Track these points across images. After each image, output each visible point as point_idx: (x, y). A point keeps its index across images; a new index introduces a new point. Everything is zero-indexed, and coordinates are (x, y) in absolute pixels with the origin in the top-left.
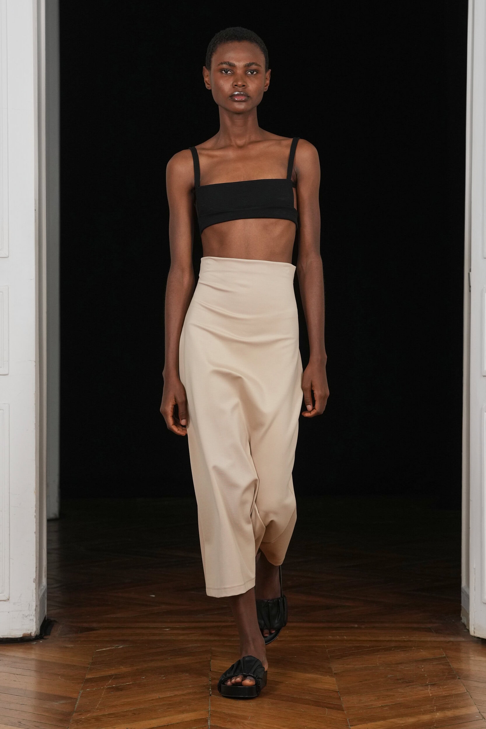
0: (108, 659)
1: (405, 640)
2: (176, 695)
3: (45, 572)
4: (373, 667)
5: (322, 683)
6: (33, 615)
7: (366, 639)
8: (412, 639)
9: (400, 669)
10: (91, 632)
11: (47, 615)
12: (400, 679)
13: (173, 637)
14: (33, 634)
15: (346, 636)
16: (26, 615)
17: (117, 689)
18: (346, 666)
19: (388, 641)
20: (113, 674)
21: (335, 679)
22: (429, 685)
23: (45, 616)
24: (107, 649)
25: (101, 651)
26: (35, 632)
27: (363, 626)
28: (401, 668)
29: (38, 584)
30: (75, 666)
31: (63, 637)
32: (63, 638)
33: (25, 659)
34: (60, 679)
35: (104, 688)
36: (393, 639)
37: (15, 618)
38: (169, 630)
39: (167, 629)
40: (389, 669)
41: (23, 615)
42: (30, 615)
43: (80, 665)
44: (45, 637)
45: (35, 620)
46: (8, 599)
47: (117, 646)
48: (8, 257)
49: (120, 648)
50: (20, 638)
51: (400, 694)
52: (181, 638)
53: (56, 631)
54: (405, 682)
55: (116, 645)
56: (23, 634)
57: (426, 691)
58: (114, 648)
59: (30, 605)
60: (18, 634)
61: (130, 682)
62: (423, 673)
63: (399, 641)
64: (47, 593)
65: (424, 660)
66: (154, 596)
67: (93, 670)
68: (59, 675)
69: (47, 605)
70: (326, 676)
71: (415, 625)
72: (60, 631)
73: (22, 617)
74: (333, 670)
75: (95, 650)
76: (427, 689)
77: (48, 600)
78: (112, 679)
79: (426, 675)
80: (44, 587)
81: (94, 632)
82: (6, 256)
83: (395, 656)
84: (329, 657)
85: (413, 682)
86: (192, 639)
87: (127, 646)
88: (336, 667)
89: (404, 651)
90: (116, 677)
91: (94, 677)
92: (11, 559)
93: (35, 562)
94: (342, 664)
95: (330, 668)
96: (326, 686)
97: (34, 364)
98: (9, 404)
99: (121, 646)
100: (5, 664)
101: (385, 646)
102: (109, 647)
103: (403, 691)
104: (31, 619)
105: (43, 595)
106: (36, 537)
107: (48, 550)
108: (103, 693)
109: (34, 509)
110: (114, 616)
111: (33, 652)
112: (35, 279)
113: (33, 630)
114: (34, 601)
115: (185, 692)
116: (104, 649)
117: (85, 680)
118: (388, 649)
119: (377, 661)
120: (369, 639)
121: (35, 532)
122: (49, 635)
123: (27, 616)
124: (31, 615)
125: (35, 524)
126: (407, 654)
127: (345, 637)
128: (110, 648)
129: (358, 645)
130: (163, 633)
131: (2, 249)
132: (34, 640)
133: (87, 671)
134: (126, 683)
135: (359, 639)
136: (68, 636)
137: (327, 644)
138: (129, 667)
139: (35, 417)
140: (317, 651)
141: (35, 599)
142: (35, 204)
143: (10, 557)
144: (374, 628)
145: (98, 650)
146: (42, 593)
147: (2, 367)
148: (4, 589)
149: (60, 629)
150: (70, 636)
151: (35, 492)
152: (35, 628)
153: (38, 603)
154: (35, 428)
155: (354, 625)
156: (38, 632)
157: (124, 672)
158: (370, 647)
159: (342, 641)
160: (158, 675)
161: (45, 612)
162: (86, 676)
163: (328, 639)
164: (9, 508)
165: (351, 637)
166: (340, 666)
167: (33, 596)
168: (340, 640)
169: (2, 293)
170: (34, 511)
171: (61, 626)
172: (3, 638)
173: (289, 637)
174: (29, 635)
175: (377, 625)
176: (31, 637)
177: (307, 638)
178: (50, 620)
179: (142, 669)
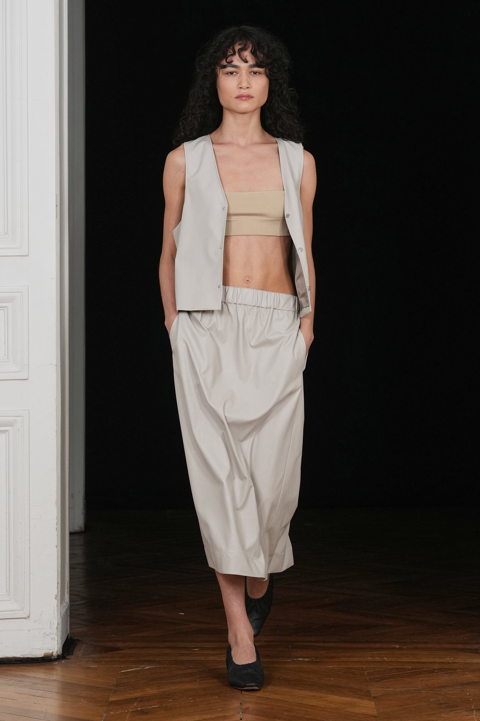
0: (134, 680)
1: (450, 661)
2: (204, 719)
3: (68, 588)
4: (414, 690)
5: (359, 707)
6: (54, 633)
7: (407, 661)
8: (456, 661)
9: (443, 693)
10: (116, 652)
11: (70, 634)
12: (444, 704)
13: (202, 657)
14: (54, 654)
15: (386, 657)
16: (48, 633)
17: (143, 712)
18: (386, 689)
19: (431, 662)
20: (138, 697)
21: (374, 703)
22: (474, 710)
23: (67, 635)
24: (132, 670)
25: (127, 671)
26: (57, 651)
27: (405, 647)
28: (445, 692)
29: (60, 600)
30: (98, 687)
31: (87, 656)
32: (87, 658)
33: (45, 680)
34: (83, 701)
35: (129, 711)
36: (437, 660)
37: (36, 636)
38: (199, 650)
39: (196, 649)
40: (431, 693)
41: (45, 633)
42: (52, 633)
43: (103, 687)
44: (67, 657)
45: (56, 639)
46: (29, 617)
48: (28, 255)
49: (147, 669)
50: (41, 657)
51: (443, 719)
52: (211, 658)
53: (79, 652)
54: (449, 706)
55: (142, 666)
56: (44, 654)
57: (471, 716)
58: (139, 669)
59: (51, 623)
60: (39, 653)
61: (156, 706)
62: (468, 697)
63: (443, 663)
64: (70, 610)
65: (469, 684)
66: (183, 614)
67: (117, 691)
68: (82, 697)
69: (70, 623)
70: (365, 700)
71: (460, 646)
72: (83, 651)
73: (43, 636)
74: (372, 693)
75: (120, 671)
76: (472, 715)
77: (70, 618)
78: (137, 702)
79: (471, 700)
80: (66, 604)
81: (119, 652)
82: (25, 254)
83: (438, 679)
84: (368, 679)
85: (457, 707)
86: (222, 659)
87: (154, 667)
88: (375, 690)
89: (447, 673)
90: (141, 700)
91: (118, 699)
92: (31, 574)
93: (57, 577)
94: (382, 687)
95: (369, 691)
96: (364, 711)
98: (29, 411)
99: (147, 667)
100: (25, 686)
101: (428, 668)
102: (134, 668)
103: (446, 716)
104: (52, 638)
105: (66, 612)
106: (58, 551)
107: (71, 564)
108: (128, 716)
109: (56, 521)
110: (141, 635)
111: (55, 673)
112: (56, 279)
113: (54, 649)
114: (56, 619)
115: (214, 716)
116: (130, 670)
117: (108, 703)
118: (432, 671)
119: (419, 684)
120: (410, 661)
121: (56, 546)
122: (72, 654)
123: (48, 635)
124: (53, 634)
125: (57, 537)
126: (452, 677)
127: (386, 659)
128: (136, 669)
129: (399, 667)
130: (192, 654)
131: (21, 247)
132: (57, 660)
133: (112, 693)
134: (151, 706)
135: (400, 660)
136: (91, 656)
137: (366, 666)
138: (155, 689)
139: (56, 424)
140: (356, 673)
141: (57, 616)
142: (56, 199)
143: (31, 572)
144: (416, 648)
145: (124, 671)
146: (65, 610)
147: (20, 372)
148: (24, 606)
149: (83, 649)
150: (94, 656)
151: (57, 504)
152: (57, 648)
153: (60, 621)
154: (56, 436)
155: (395, 646)
156: (60, 651)
157: (150, 694)
158: (412, 669)
159: (383, 662)
160: (186, 697)
161: (67, 630)
162: (110, 699)
163: (367, 660)
164: (29, 520)
165: (391, 658)
166: (380, 689)
167: (54, 613)
168: (380, 662)
169: (21, 293)
170: (56, 523)
171: (85, 646)
172: (24, 658)
173: (325, 658)
174: (50, 655)
175: (420, 646)
176: (53, 657)
177: (345, 659)
178: (73, 639)
179: (169, 692)
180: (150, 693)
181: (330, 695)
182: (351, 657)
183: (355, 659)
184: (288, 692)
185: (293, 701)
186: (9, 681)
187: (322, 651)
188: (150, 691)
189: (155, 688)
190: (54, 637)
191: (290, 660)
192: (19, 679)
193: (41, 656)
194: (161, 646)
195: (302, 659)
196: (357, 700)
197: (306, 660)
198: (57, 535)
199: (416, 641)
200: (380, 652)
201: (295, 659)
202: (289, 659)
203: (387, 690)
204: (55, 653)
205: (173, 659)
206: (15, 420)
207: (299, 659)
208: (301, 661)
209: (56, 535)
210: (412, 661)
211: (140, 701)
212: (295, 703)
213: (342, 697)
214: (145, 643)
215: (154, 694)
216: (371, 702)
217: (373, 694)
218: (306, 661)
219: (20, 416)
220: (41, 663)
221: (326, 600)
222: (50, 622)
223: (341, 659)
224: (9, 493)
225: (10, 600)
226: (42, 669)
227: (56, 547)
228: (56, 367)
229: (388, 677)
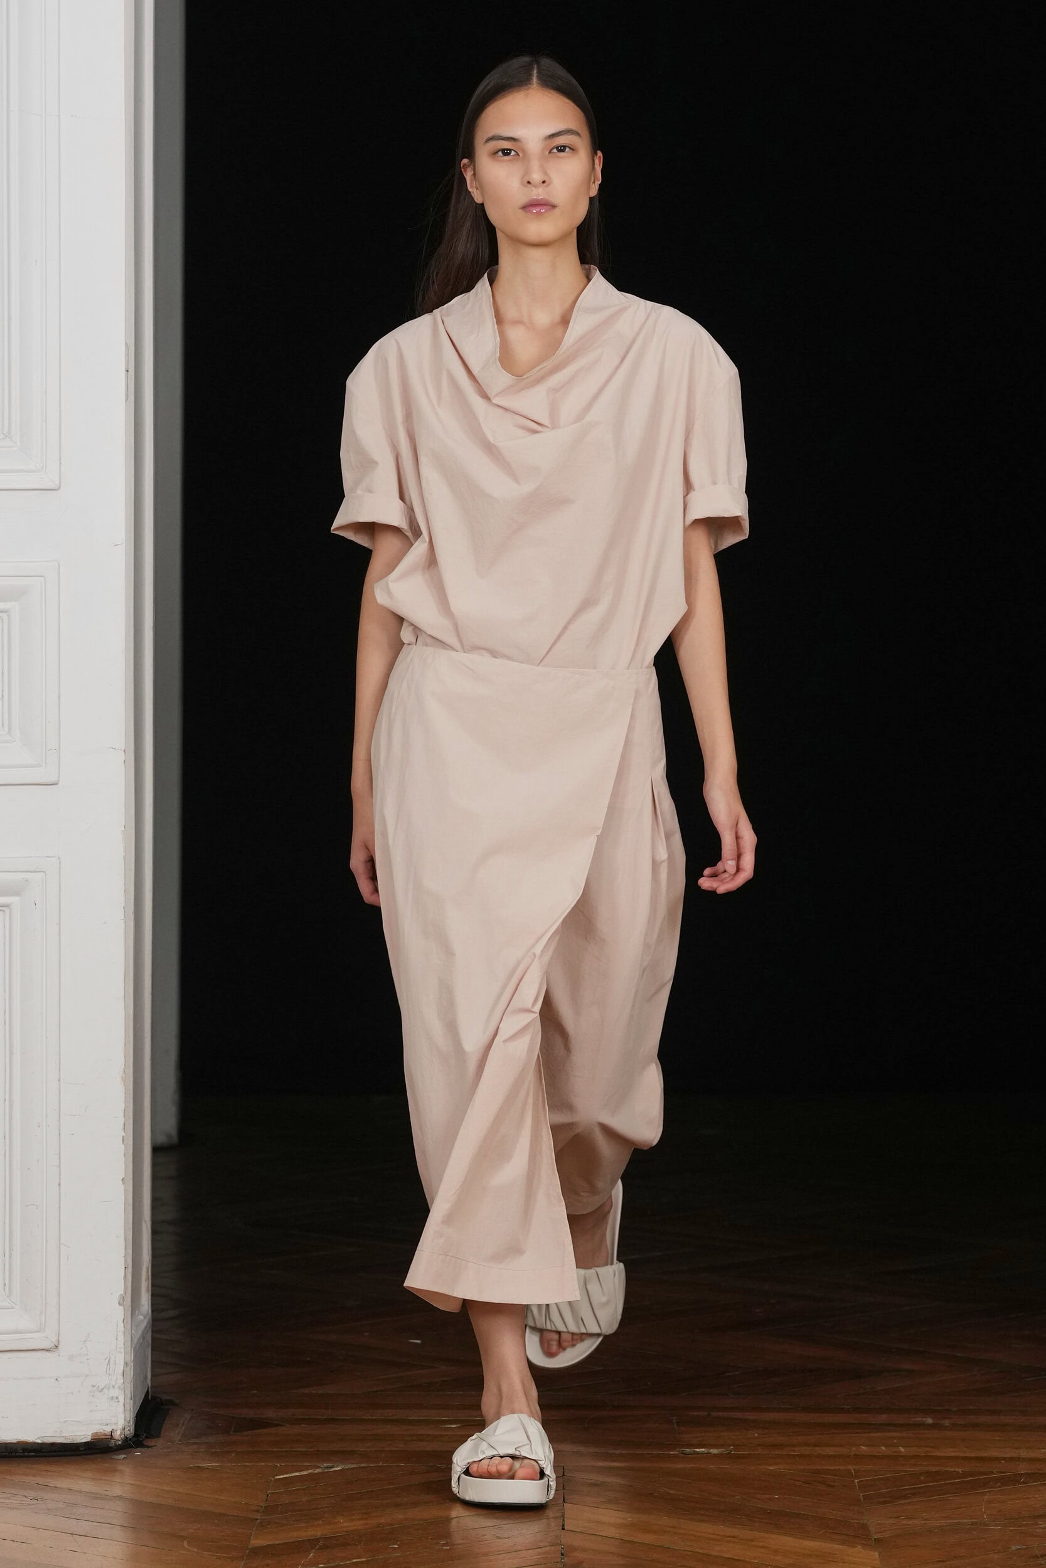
0: (306, 1498)
3: (148, 1279)
4: (972, 1524)
5: (843, 1562)
6: (117, 1386)
7: (953, 1454)
10: (265, 1431)
11: (151, 1387)
14: (117, 1435)
15: (902, 1446)
16: (101, 1386)
18: (905, 1522)
19: (1012, 1459)
20: (319, 1536)
21: (877, 1554)
23: (146, 1390)
24: (302, 1473)
25: (289, 1477)
26: (124, 1429)
27: (946, 1422)
29: (130, 1308)
30: (223, 1515)
31: (193, 1441)
32: (194, 1443)
33: (95, 1496)
34: (187, 1547)
36: (1023, 1454)
37: (72, 1393)
38: (457, 1427)
39: (452, 1424)
40: (1011, 1531)
41: (94, 1386)
42: (111, 1386)
43: (235, 1514)
44: (147, 1442)
45: (121, 1399)
46: (56, 1347)
47: (327, 1467)
48: (59, 488)
49: (335, 1471)
50: (85, 1443)
53: (175, 1428)
55: (325, 1465)
56: (92, 1435)
58: (318, 1471)
59: (109, 1361)
60: (82, 1435)
61: (361, 1558)
63: (1039, 1460)
64: (153, 1332)
66: (419, 1341)
67: (268, 1525)
68: (184, 1538)
69: (153, 1362)
70: (855, 1547)
72: (184, 1428)
73: (91, 1392)
74: (873, 1530)
75: (274, 1478)
77: (152, 1349)
78: (318, 1549)
80: (145, 1318)
81: (269, 1430)
82: (51, 486)
83: (1029, 1498)
87: (353, 1466)
88: (880, 1524)
90: (326, 1544)
91: (270, 1543)
92: (62, 1246)
93: (122, 1253)
94: (895, 1518)
95: (864, 1527)
97: (122, 756)
98: (59, 858)
99: (337, 1466)
100: (49, 1510)
101: (1003, 1473)
102: (307, 1468)
104: (112, 1398)
105: (143, 1337)
106: (125, 1191)
107: (154, 1223)
109: (121, 1120)
110: (320, 1392)
111: (117, 1480)
112: (125, 544)
113: (116, 1424)
114: (121, 1352)
116: (297, 1474)
117: (248, 1551)
118: (1014, 1480)
119: (983, 1510)
120: (962, 1455)
121: (123, 1179)
122: (158, 1436)
123: (102, 1389)
124: (113, 1387)
125: (123, 1159)
127: (902, 1450)
128: (311, 1471)
129: (934, 1469)
130: (442, 1436)
131: (42, 467)
132: (121, 1449)
133: (255, 1529)
134: (350, 1559)
135: (938, 1454)
136: (204, 1439)
137: (857, 1467)
138: (358, 1520)
139: (125, 891)
140: (832, 1484)
141: (123, 1346)
142: (127, 355)
143: (62, 1242)
144: (975, 1426)
145: (282, 1477)
146: (140, 1332)
147: (41, 766)
148: (45, 1322)
149: (183, 1424)
150: (211, 1439)
151: (124, 1080)
152: (123, 1420)
153: (130, 1358)
154: (123, 917)
155: (924, 1419)
156: (128, 1428)
157: (347, 1532)
158: (964, 1475)
159: (895, 1458)
160: (431, 1539)
161: (146, 1377)
162: (252, 1542)
163: (858, 1453)
164: (59, 1118)
165: (915, 1448)
166: (891, 1521)
167: (117, 1339)
168: (889, 1457)
169: (43, 578)
170: (122, 1126)
171: (187, 1416)
172: (44, 1444)
173: (759, 1448)
174: (108, 1437)
175: (982, 1419)
176: (113, 1441)
177: (806, 1450)
178: (158, 1400)
179: (391, 1525)
180: (345, 1529)
181: (772, 1536)
182: (819, 1446)
183: (829, 1451)
184: (674, 1527)
185: (686, 1548)
186: (9, 1498)
187: (751, 1432)
188: (346, 1524)
189: (358, 1517)
190: (115, 1395)
191: (676, 1453)
192: (33, 1494)
193: (84, 1441)
194: (370, 1418)
195: (703, 1450)
196: (837, 1546)
197: (714, 1451)
198: (124, 1155)
199: (971, 1407)
200: (889, 1434)
201: (688, 1450)
202: (674, 1450)
203: (908, 1525)
204: (118, 1433)
205: (397, 1447)
206: (27, 881)
207: (698, 1450)
208: (703, 1453)
209: (123, 1152)
210: (963, 1455)
211: (325, 1547)
212: (689, 1553)
213: (801, 1539)
214: (330, 1411)
215: (356, 1530)
216: (872, 1553)
217: (875, 1533)
218: (715, 1454)
219: (37, 870)
220: (85, 1456)
221: (758, 1310)
222: (108, 1359)
223: (796, 1449)
224: (11, 1053)
225: (13, 1308)
226: (87, 1470)
227: (122, 1182)
228: (124, 757)
229: (908, 1492)
